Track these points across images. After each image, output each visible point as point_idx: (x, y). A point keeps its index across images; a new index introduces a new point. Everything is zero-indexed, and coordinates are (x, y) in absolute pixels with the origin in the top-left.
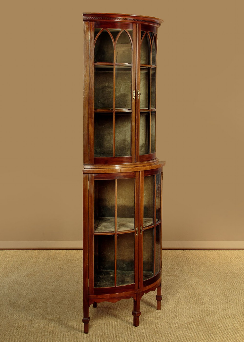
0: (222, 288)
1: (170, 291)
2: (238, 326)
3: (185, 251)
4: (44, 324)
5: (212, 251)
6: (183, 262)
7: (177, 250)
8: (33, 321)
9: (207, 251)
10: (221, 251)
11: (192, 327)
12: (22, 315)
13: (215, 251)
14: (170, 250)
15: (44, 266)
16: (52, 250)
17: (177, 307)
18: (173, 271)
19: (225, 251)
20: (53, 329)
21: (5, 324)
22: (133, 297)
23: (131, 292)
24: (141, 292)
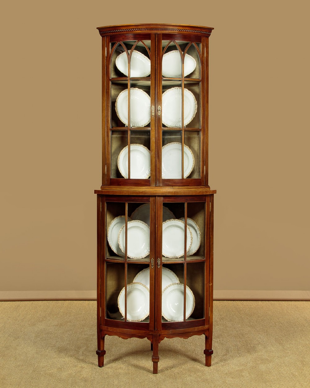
1: (218, 339)
2: (297, 374)
3: (235, 301)
4: (76, 372)
6: (233, 313)
7: (226, 301)
8: (63, 369)
11: (243, 374)
12: (51, 363)
14: (218, 301)
16: (85, 300)
17: (226, 355)
18: (222, 320)
20: (85, 376)
22: (148, 338)
23: (144, 331)
24: (160, 335)
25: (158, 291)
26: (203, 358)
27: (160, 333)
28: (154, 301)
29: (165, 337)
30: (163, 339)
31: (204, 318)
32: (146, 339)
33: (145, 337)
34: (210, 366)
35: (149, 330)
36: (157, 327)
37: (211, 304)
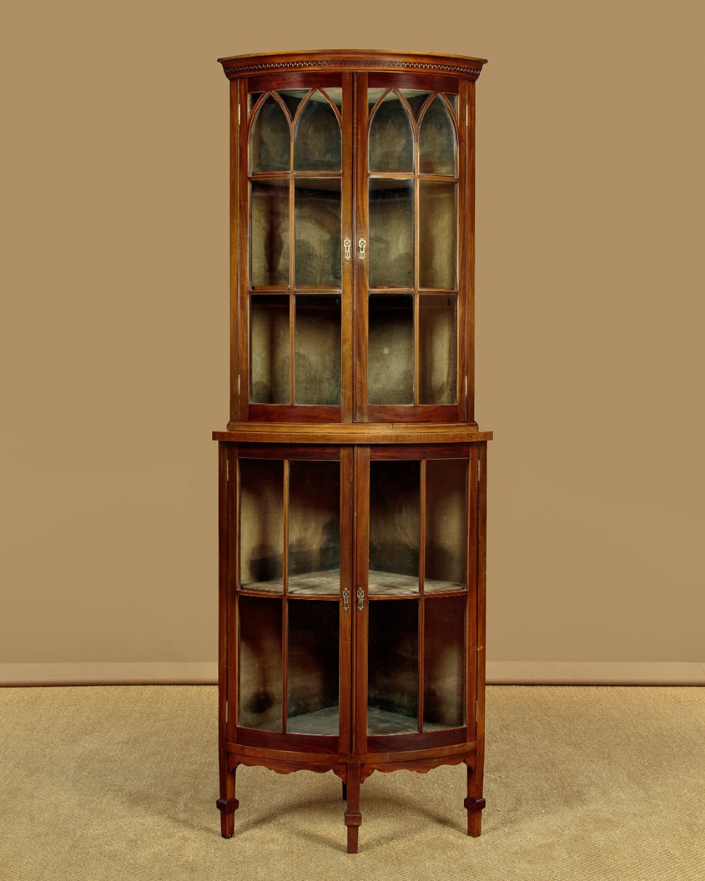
0: (632, 768)
1: (498, 775)
2: (677, 853)
3: (535, 687)
4: (170, 848)
5: (604, 687)
6: (530, 713)
7: (514, 686)
8: (139, 842)
9: (592, 687)
10: (628, 688)
11: (555, 854)
12: (112, 828)
13: (614, 687)
14: (496, 687)
15: (170, 721)
16: (191, 685)
17: (515, 809)
18: (505, 731)
19: (638, 688)
20: (191, 858)
21: (67, 849)
22: (336, 772)
23: (327, 756)
24: (363, 765)
25: (358, 664)
26: (462, 817)
27: (363, 759)
29: (374, 769)
30: (369, 775)
31: (464, 726)
32: (331, 772)
33: (328, 770)
34: (478, 835)
35: (337, 754)
36: (356, 747)
37: (480, 693)
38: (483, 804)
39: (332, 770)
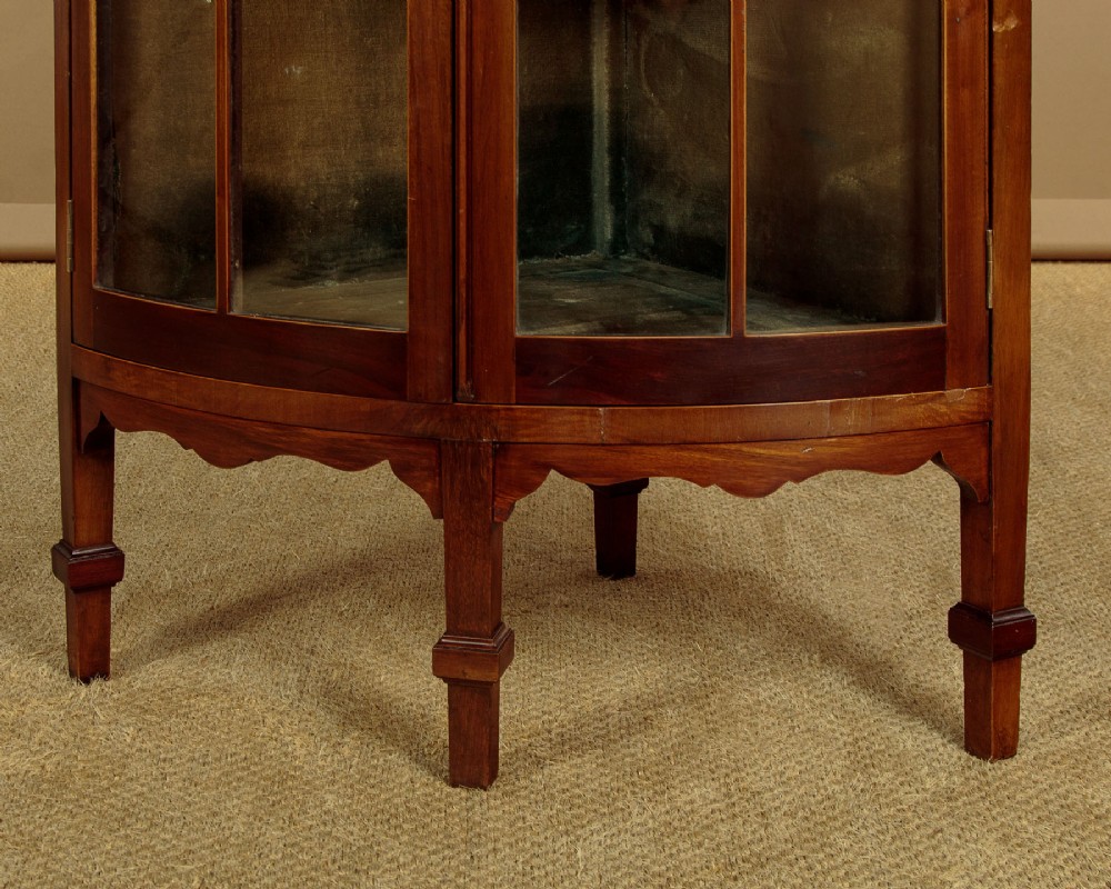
22: (402, 471)
23: (365, 404)
24: (502, 449)
25: (478, 55)
27: (501, 426)
28: (448, 140)
29: (547, 467)
30: (528, 487)
31: (937, 324)
32: (383, 471)
33: (374, 461)
34: (1007, 749)
35: (403, 398)
36: (469, 376)
37: (1004, 199)
38: (1024, 635)
39: (386, 463)
